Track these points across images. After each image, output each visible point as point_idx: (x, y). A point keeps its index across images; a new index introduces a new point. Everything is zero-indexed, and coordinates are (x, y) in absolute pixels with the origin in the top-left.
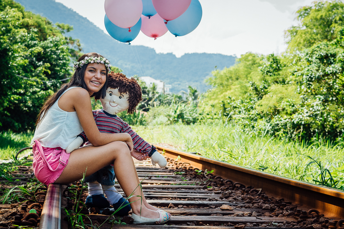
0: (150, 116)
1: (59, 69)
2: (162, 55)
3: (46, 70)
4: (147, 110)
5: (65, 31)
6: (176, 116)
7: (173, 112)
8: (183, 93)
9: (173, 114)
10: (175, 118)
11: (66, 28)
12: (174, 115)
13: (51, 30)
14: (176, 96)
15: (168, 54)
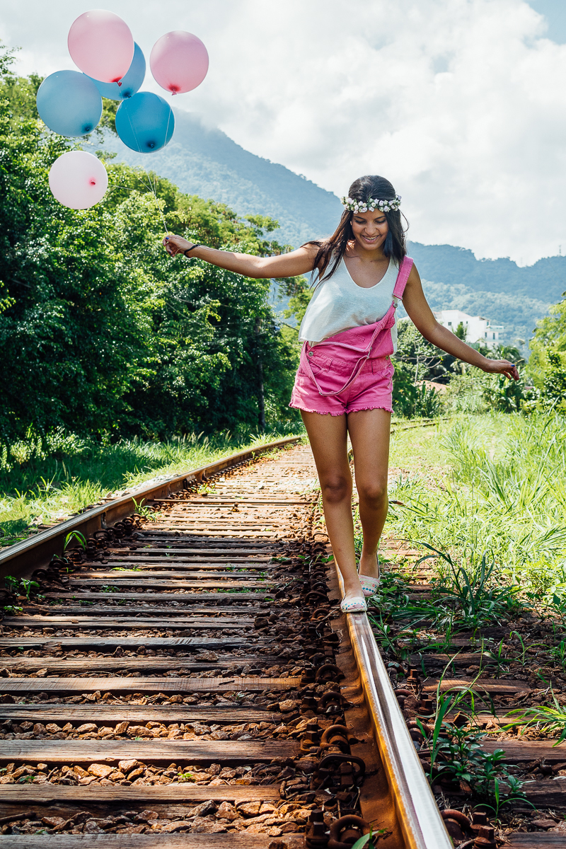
0: (451, 393)
1: (242, 308)
2: (488, 262)
3: (212, 314)
4: (444, 381)
5: (263, 230)
6: (502, 391)
7: (496, 383)
8: (522, 343)
9: (496, 388)
10: (501, 395)
11: (265, 224)
12: (499, 389)
13: (232, 231)
14: (506, 349)
15: (500, 260)
